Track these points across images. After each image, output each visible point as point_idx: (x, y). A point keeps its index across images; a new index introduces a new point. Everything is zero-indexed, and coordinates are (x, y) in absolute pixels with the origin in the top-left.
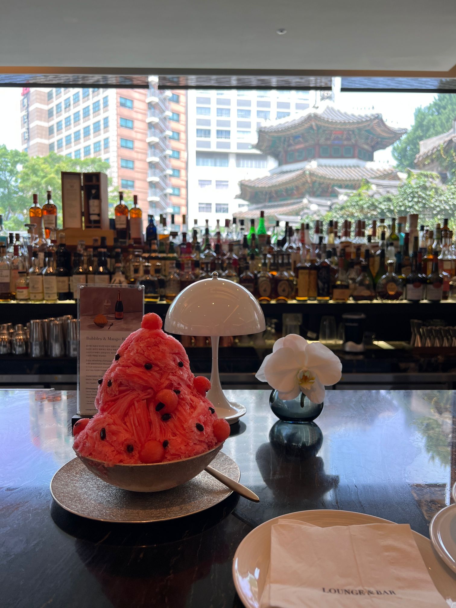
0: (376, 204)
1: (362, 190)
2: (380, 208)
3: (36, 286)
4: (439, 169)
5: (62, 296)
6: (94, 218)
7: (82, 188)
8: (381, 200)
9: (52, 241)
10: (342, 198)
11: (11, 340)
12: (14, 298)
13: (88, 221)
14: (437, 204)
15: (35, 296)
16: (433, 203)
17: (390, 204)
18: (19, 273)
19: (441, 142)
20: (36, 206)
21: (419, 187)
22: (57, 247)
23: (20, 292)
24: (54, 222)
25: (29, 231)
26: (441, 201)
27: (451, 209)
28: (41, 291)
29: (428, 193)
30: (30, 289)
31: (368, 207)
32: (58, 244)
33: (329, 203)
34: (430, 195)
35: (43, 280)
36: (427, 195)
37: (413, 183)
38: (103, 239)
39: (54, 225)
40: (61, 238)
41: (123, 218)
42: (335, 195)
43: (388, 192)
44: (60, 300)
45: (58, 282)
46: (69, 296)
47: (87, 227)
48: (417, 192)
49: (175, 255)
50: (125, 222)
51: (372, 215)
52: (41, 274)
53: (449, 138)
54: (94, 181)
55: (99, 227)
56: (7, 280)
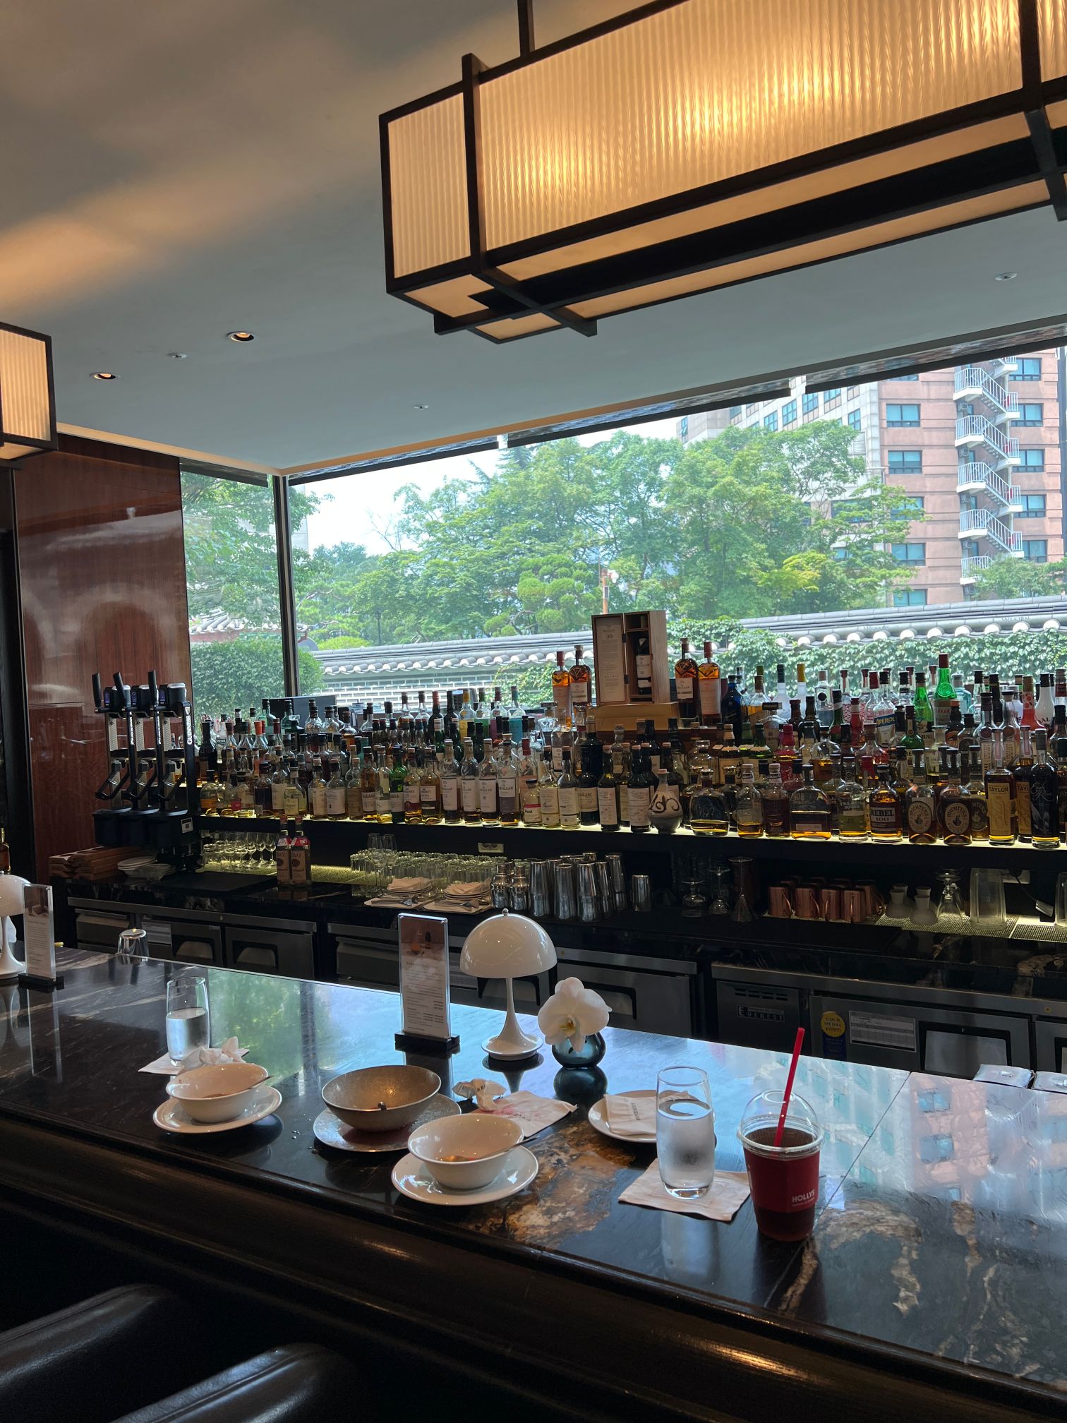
3: (548, 804)
5: (585, 819)
6: (643, 684)
7: (624, 638)
9: (579, 728)
11: (508, 888)
13: (635, 689)
15: (549, 819)
18: (527, 782)
20: (560, 670)
23: (530, 811)
24: (585, 693)
28: (556, 811)
30: (542, 807)
32: (587, 731)
35: (558, 794)
38: (651, 721)
41: (687, 682)
44: (583, 823)
45: (581, 796)
46: (594, 816)
47: (632, 700)
50: (691, 689)
54: (641, 626)
55: (650, 700)
56: (511, 794)
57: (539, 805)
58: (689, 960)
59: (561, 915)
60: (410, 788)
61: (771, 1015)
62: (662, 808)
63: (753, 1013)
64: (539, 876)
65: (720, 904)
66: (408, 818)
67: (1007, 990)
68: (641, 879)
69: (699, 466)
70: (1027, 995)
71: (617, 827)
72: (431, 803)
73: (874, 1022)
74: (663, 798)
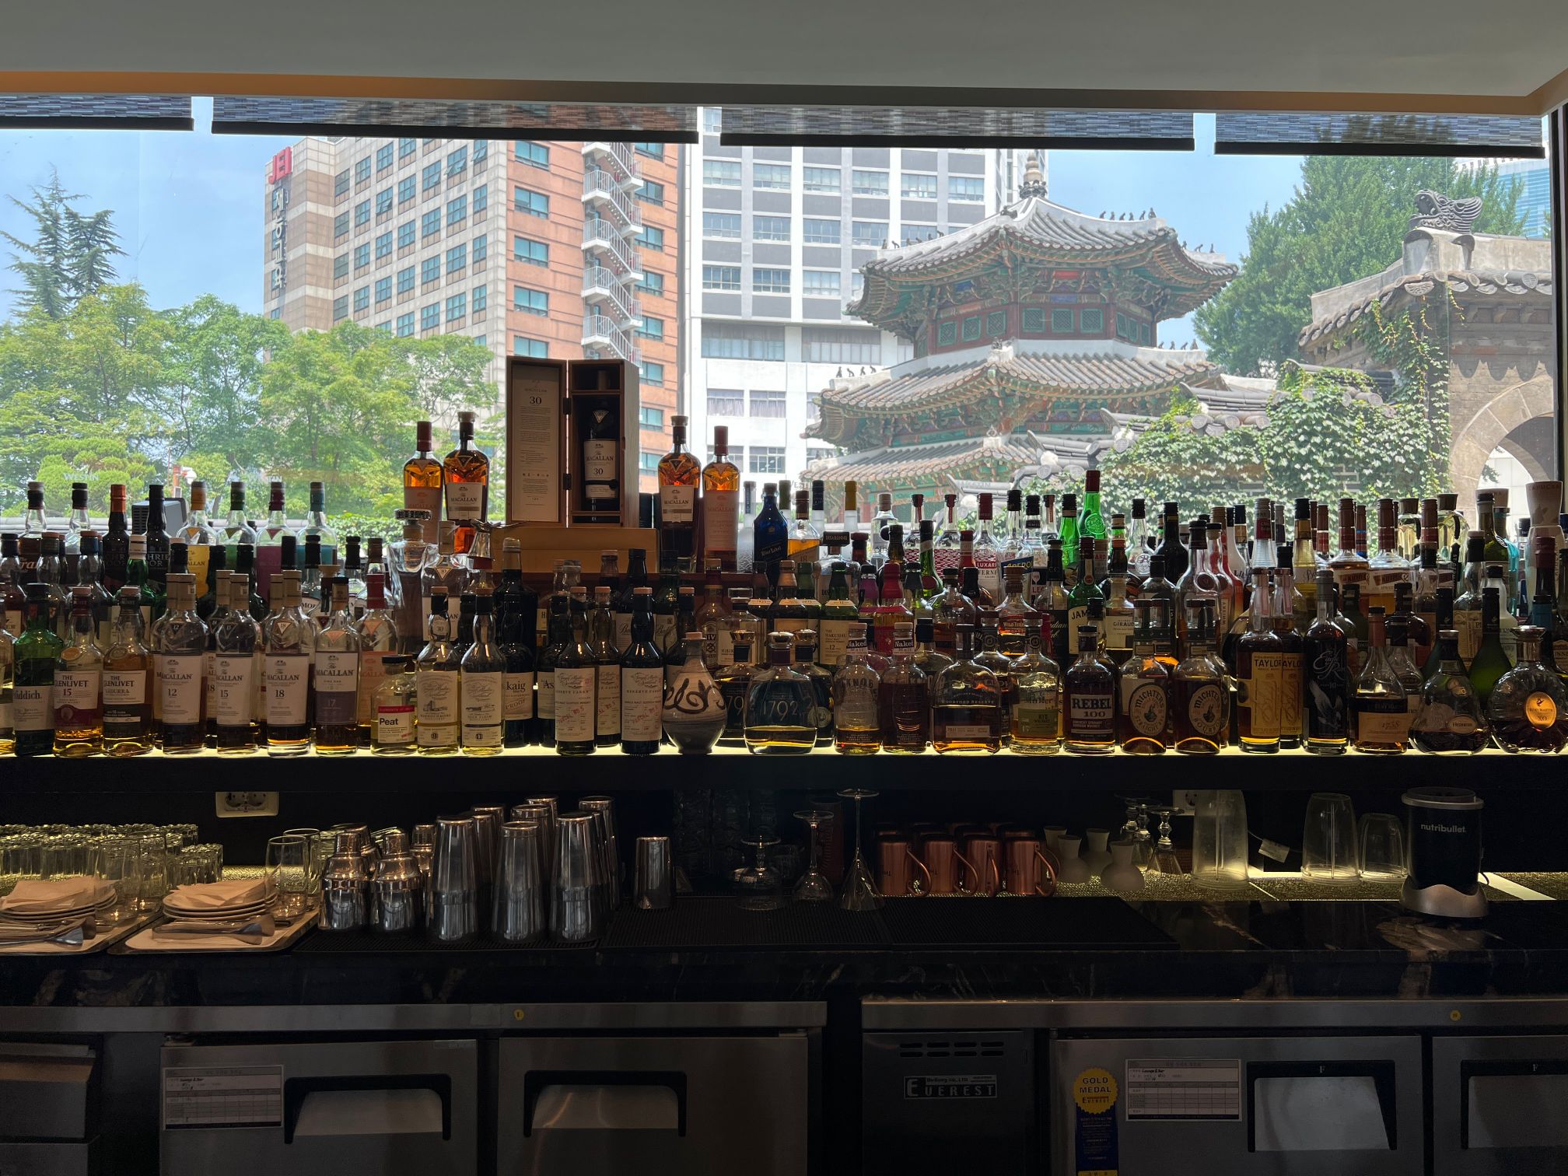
0: (1215, 449)
1: (1174, 416)
2: (1225, 461)
3: (438, 704)
4: (1369, 361)
5: (516, 733)
6: (597, 492)
7: (565, 407)
8: (1227, 441)
9: (478, 562)
10: (1122, 436)
11: (368, 883)
12: (365, 738)
13: (582, 502)
14: (1372, 451)
15: (435, 736)
16: (1360, 447)
17: (1251, 450)
18: (385, 661)
19: (1375, 295)
20: (423, 458)
21: (1324, 408)
22: (495, 578)
23: (387, 722)
24: (479, 504)
25: (411, 533)
26: (1380, 444)
27: (1409, 462)
28: (453, 719)
29: (1348, 423)
30: (419, 710)
31: (1193, 459)
32: (497, 568)
33: (1088, 448)
34: (1352, 428)
35: (459, 684)
36: (1344, 428)
37: (1307, 397)
38: (637, 557)
39: (477, 515)
40: (510, 552)
41: (685, 492)
42: (1105, 427)
43: (1243, 421)
44: (509, 742)
45: (506, 687)
46: (535, 729)
47: (576, 520)
48: (1319, 421)
49: (849, 603)
50: (690, 506)
51: (1203, 478)
52: (452, 665)
53: (1395, 285)
54: (602, 387)
55: (616, 520)
56: (348, 685)
57: (408, 708)
58: (813, 997)
59: (509, 933)
60: (77, 676)
61: (972, 1088)
62: (701, 705)
63: (935, 1088)
64: (457, 851)
65: (813, 884)
66: (62, 744)
67: (1391, 990)
68: (655, 843)
69: (313, 357)
70: (1420, 993)
71: (589, 745)
72: (132, 710)
73: (1169, 1074)
74: (701, 685)
